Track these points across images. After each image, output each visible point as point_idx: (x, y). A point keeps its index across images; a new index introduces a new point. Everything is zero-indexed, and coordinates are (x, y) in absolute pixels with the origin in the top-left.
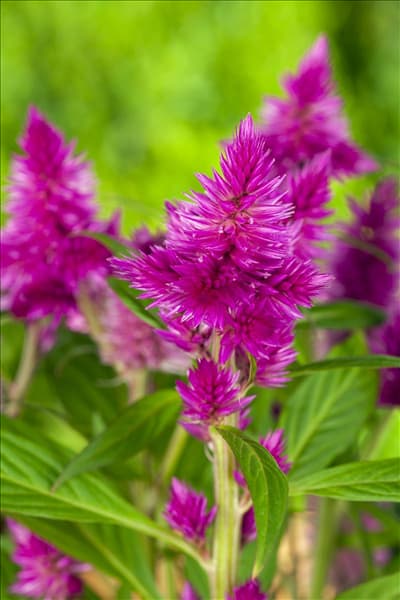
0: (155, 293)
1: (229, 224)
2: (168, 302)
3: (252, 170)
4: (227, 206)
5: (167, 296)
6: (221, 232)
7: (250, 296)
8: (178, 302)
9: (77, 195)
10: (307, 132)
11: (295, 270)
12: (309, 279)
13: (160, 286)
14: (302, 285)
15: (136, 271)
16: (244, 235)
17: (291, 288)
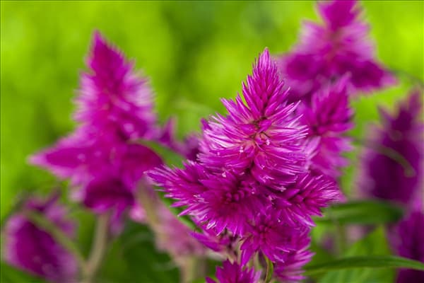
0: (185, 202)
1: (250, 143)
2: (196, 211)
3: (269, 97)
4: (247, 129)
5: (196, 205)
6: (241, 151)
7: (268, 207)
8: (205, 211)
10: (339, 52)
11: (308, 185)
12: (320, 193)
13: (189, 196)
14: (314, 199)
15: (169, 183)
16: (262, 154)
17: (304, 200)
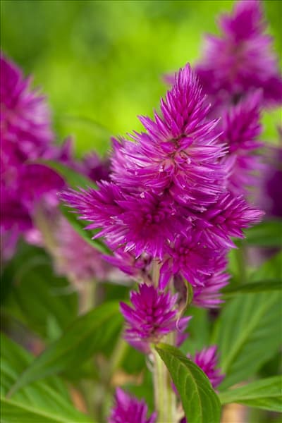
0: (101, 224)
1: (169, 163)
2: (112, 233)
3: (190, 114)
4: (167, 147)
5: (111, 227)
6: (161, 170)
7: (188, 229)
8: (121, 233)
9: (33, 125)
11: (229, 205)
12: (242, 213)
13: (105, 217)
14: (234, 220)
15: (84, 205)
16: (182, 173)
17: (225, 221)
